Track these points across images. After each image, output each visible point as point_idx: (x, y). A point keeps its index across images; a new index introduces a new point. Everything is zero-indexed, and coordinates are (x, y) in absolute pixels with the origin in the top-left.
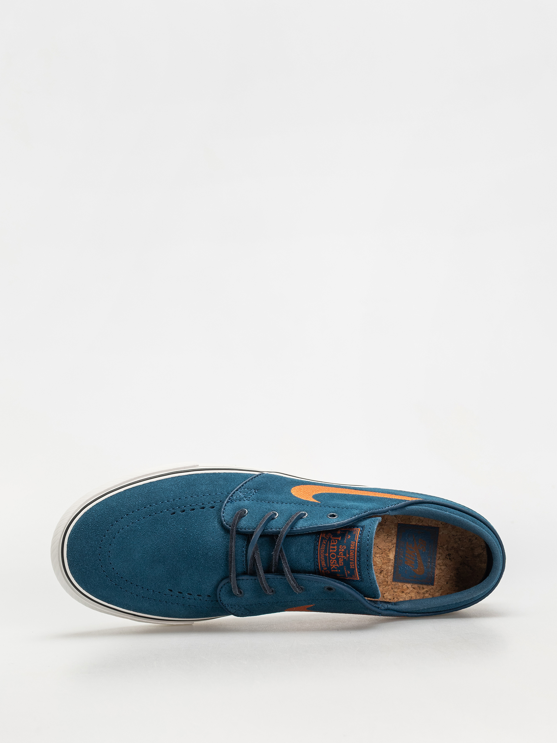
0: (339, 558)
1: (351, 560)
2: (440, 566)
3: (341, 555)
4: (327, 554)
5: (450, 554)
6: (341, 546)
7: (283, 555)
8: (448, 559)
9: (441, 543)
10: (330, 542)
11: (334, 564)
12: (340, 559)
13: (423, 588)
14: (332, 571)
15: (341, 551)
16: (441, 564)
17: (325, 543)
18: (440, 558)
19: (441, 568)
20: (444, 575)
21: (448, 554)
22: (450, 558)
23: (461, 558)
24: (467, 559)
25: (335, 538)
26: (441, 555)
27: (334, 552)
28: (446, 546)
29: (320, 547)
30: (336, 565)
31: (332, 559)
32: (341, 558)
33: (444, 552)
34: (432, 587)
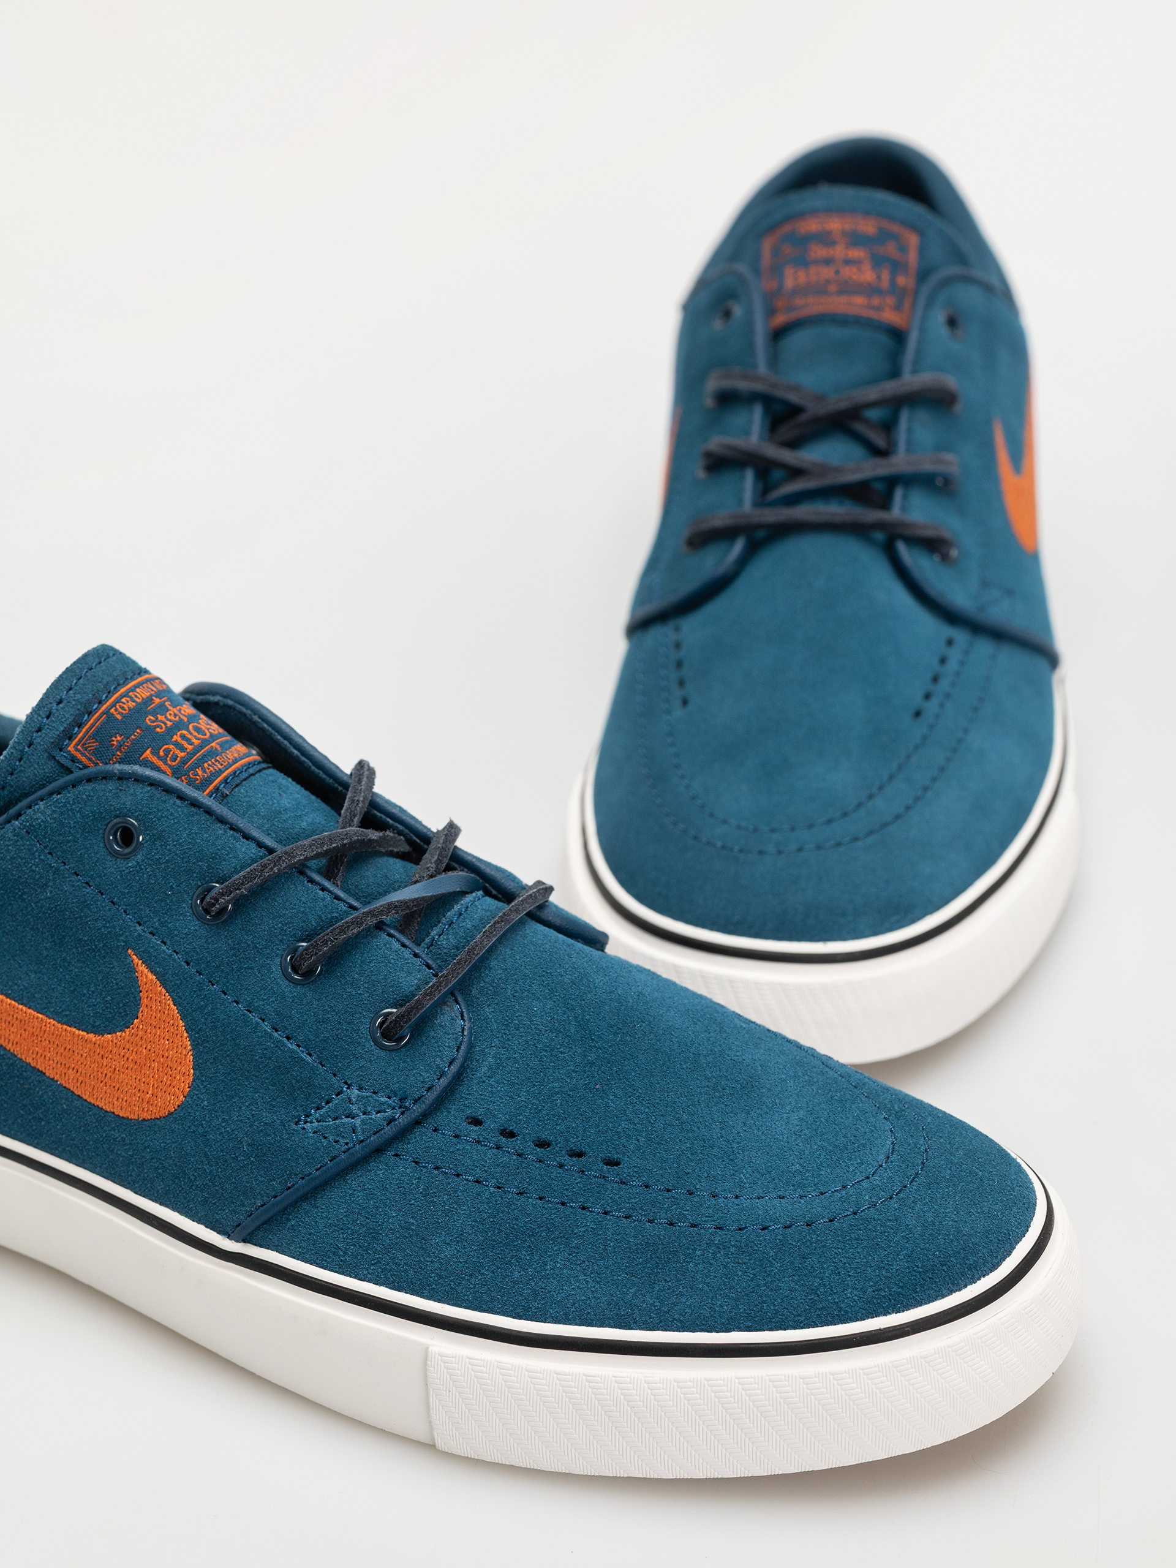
1: (154, 689)
3: (176, 715)
11: (208, 724)
15: (170, 720)
27: (192, 734)
31: (210, 732)
32: (179, 711)
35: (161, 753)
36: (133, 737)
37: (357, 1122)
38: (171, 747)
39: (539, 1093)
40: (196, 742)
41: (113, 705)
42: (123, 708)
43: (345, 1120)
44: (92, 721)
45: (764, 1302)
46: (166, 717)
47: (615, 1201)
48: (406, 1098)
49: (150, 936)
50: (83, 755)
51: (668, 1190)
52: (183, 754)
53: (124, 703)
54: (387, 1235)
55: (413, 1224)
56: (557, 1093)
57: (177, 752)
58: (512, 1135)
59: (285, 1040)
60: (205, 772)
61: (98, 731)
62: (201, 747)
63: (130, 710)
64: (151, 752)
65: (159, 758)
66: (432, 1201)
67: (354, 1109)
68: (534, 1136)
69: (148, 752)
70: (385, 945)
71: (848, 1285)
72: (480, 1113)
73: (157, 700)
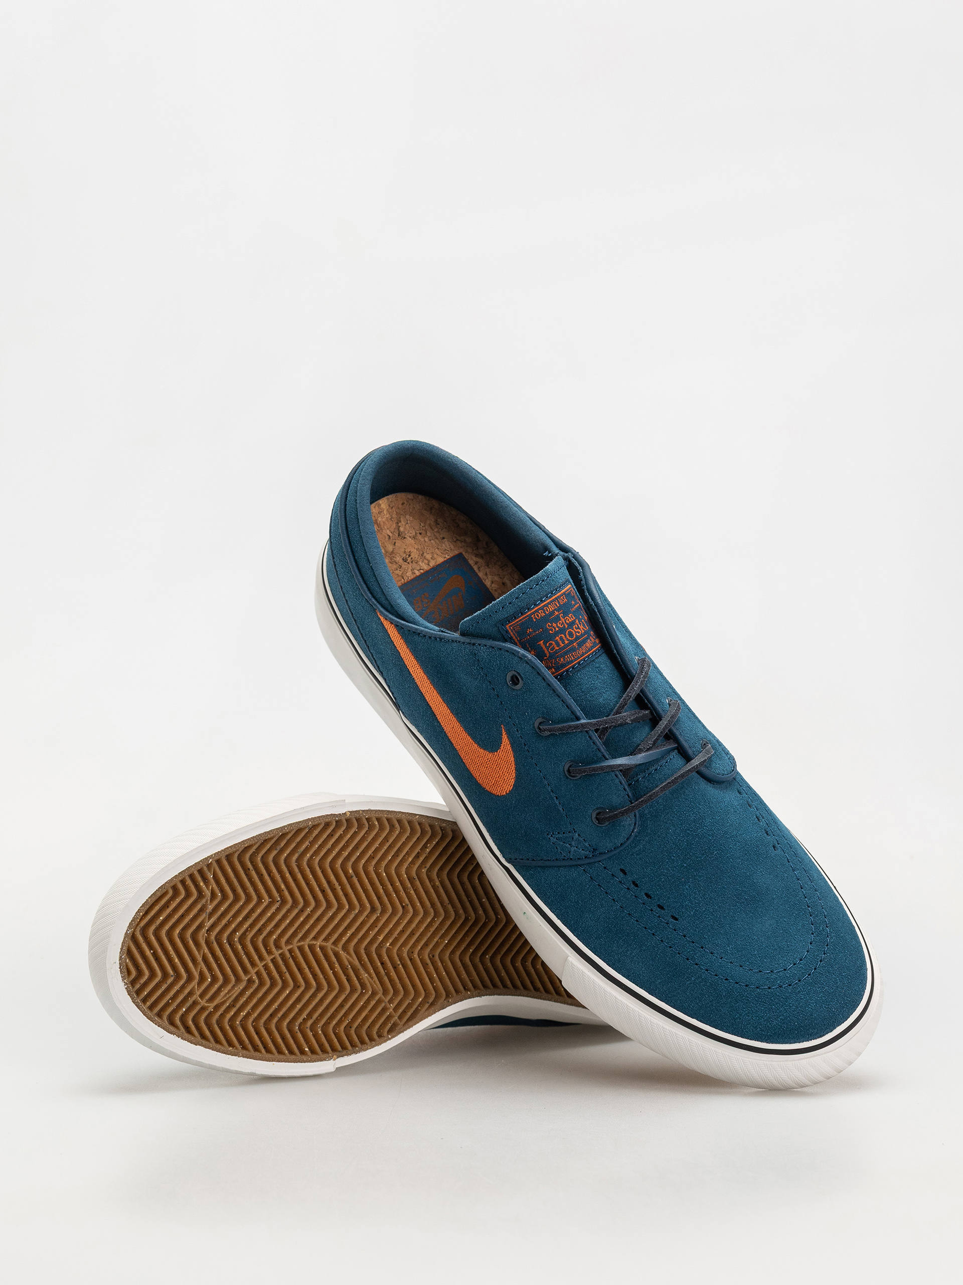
0: (567, 624)
1: (558, 605)
2: (429, 561)
3: (563, 623)
4: (574, 644)
5: (403, 559)
6: (551, 632)
7: (620, 707)
8: (412, 559)
9: (400, 581)
10: (556, 652)
11: (578, 628)
12: (567, 621)
13: (476, 564)
14: (587, 628)
15: (558, 627)
16: (426, 562)
17: (562, 660)
18: (419, 569)
19: (431, 558)
20: (437, 550)
21: (405, 563)
22: (407, 556)
23: (395, 543)
24: (391, 535)
25: (546, 650)
26: (414, 569)
27: (566, 637)
28: (398, 572)
29: (572, 662)
30: (578, 623)
31: (576, 635)
32: (565, 621)
33: (406, 569)
34: (464, 553)
35: (548, 645)
36: (537, 632)
37: (573, 849)
38: (554, 643)
39: (656, 872)
40: (566, 642)
41: (533, 613)
42: (538, 616)
43: (568, 845)
44: (521, 618)
45: (712, 1014)
46: (557, 625)
47: (668, 938)
48: (597, 850)
49: (513, 725)
50: (512, 631)
51: (693, 942)
52: (557, 648)
53: (539, 613)
54: (568, 902)
55: (580, 904)
56: (664, 875)
57: (555, 646)
58: (636, 885)
59: (555, 798)
60: (564, 660)
61: (522, 623)
62: (568, 645)
63: (541, 618)
64: (543, 642)
65: (546, 645)
66: (592, 899)
67: (573, 843)
68: (646, 892)
69: (542, 642)
70: (612, 780)
71: (750, 1023)
72: (627, 870)
73: (557, 613)
